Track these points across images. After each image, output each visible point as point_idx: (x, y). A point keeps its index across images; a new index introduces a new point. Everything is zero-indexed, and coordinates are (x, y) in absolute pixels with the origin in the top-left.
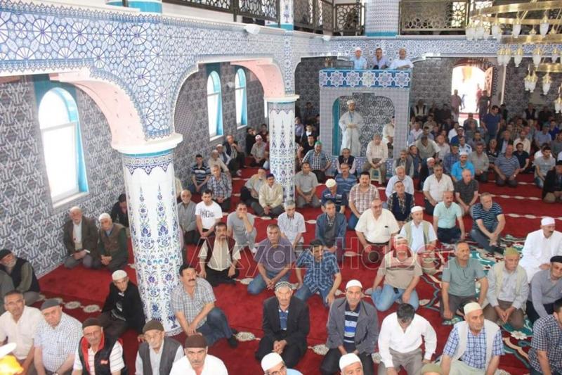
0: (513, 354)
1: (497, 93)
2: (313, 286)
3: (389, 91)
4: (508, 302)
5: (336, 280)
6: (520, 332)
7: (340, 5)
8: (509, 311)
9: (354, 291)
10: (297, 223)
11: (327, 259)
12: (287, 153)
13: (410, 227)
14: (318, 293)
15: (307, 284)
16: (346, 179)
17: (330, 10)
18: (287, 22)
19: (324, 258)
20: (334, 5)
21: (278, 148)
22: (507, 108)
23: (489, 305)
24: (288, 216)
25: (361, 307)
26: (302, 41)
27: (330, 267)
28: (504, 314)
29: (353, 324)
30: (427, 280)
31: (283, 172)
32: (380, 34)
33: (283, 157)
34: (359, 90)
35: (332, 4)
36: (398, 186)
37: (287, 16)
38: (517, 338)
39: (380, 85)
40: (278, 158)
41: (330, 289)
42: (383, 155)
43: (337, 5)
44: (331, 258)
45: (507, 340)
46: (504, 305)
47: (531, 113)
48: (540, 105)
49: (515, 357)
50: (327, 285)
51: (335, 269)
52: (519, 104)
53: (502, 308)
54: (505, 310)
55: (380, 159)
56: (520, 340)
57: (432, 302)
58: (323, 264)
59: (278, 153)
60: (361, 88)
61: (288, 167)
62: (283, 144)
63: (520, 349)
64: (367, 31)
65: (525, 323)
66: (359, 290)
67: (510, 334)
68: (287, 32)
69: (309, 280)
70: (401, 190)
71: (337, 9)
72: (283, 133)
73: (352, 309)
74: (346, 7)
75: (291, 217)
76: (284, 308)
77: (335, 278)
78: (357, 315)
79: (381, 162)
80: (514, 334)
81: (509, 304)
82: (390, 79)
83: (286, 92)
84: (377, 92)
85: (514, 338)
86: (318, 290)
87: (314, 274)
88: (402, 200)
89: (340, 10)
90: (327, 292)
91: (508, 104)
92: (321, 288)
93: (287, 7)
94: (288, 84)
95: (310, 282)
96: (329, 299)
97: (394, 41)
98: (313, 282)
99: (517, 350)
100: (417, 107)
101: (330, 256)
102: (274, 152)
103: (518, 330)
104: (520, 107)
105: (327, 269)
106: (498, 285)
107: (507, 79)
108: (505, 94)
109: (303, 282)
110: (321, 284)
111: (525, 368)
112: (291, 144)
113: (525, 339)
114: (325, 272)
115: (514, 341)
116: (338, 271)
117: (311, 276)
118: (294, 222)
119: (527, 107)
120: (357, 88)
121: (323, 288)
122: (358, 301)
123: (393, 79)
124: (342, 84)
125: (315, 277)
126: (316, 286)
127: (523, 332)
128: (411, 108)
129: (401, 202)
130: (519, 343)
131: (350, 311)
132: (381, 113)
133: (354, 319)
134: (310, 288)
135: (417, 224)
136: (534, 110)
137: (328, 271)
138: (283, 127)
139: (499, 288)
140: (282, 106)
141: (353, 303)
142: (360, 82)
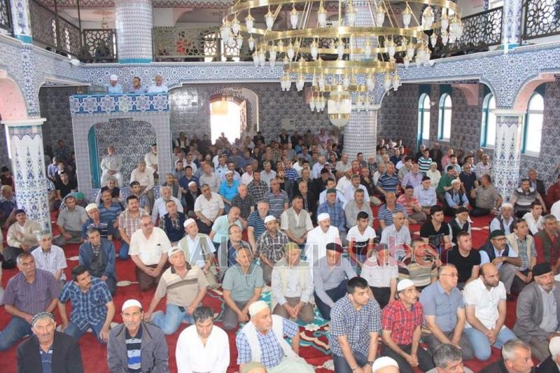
0: (312, 346)
1: (253, 125)
2: (82, 322)
3: (148, 115)
4: (296, 298)
5: (109, 310)
6: (313, 324)
7: (88, 30)
8: (298, 307)
9: (131, 312)
10: (56, 259)
11: (96, 288)
12: (37, 184)
13: (186, 241)
14: (90, 330)
15: (74, 322)
16: (109, 209)
17: (78, 34)
18: (23, 33)
19: (93, 286)
20: (82, 31)
21: (25, 179)
22: (264, 135)
23: (278, 305)
24: (43, 250)
25: (144, 331)
26: (45, 60)
27: (100, 296)
28: (294, 310)
29: (137, 353)
30: (211, 295)
31: (35, 207)
32: (134, 61)
33: (32, 189)
34: (116, 115)
35: (79, 29)
36: (170, 206)
37: (22, 26)
38: (311, 330)
39: (137, 109)
40: (26, 192)
41: (104, 322)
42: (148, 181)
43: (85, 30)
44: (101, 285)
45: (303, 335)
46: (293, 301)
47: (285, 137)
48: (291, 131)
49: (314, 348)
50: (98, 319)
51: (106, 297)
52: (273, 131)
53: (291, 305)
54: (294, 306)
55: (146, 187)
56: (314, 331)
57: (221, 315)
58: (92, 293)
59: (26, 185)
60: (118, 114)
61: (39, 201)
62: (30, 175)
63: (316, 340)
64: (120, 57)
65: (315, 315)
66: (138, 310)
67: (304, 328)
68: (24, 44)
69: (76, 317)
70: (173, 210)
71: (85, 35)
72: (29, 162)
73: (133, 335)
74: (95, 33)
75: (47, 251)
76: (46, 348)
77: (107, 309)
78: (139, 341)
79: (147, 189)
80: (308, 327)
81: (298, 300)
82: (148, 103)
83: (30, 114)
84: (136, 117)
85: (308, 331)
86: (90, 326)
87: (82, 308)
88: (175, 219)
89: (89, 35)
90: (100, 326)
91: (264, 131)
92: (92, 323)
93: (21, 15)
94: (31, 105)
95: (78, 317)
96: (104, 335)
97: (149, 68)
98: (81, 319)
99: (313, 342)
100: (179, 140)
101: (99, 283)
102: (20, 184)
103: (310, 323)
104: (274, 133)
105: (97, 299)
106: (284, 282)
107: (260, 108)
108: (260, 122)
109: (69, 321)
110: (91, 317)
111: (324, 355)
112: (41, 173)
113: (318, 330)
114: (94, 302)
115: (309, 334)
116: (110, 300)
117: (78, 311)
118: (52, 257)
119: (280, 133)
120: (114, 114)
121: (95, 322)
122: (138, 324)
123: (152, 103)
124: (96, 110)
125: (83, 311)
126: (86, 322)
127: (315, 324)
128: (173, 142)
129: (175, 222)
130: (314, 334)
131: (131, 338)
132: (142, 142)
133: (137, 346)
134: (79, 326)
135: (193, 237)
136: (287, 136)
137: (99, 301)
138: (28, 154)
139: (285, 285)
140: (25, 130)
141: (133, 328)
142: (117, 108)
